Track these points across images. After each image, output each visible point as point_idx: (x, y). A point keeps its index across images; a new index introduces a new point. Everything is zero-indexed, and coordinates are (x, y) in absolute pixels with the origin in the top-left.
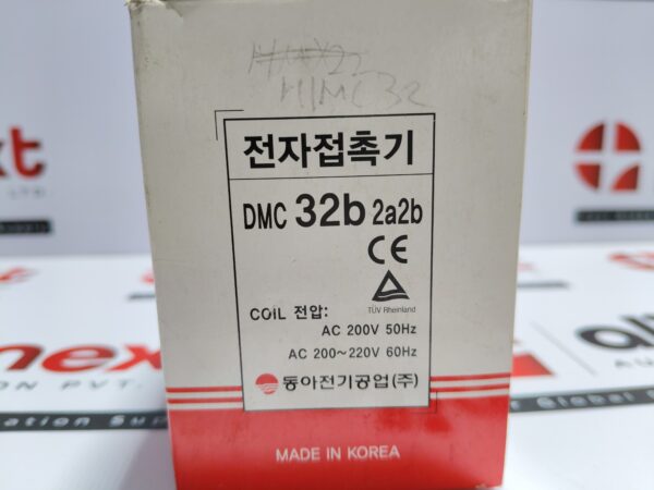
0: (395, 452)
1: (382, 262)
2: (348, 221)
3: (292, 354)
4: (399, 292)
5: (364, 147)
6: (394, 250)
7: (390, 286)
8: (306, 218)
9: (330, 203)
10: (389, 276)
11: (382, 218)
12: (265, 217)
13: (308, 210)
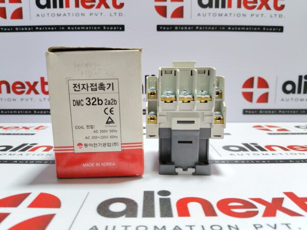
0: (114, 164)
1: (107, 114)
2: (99, 104)
3: (86, 138)
4: (112, 122)
5: (102, 86)
6: (111, 111)
7: (110, 120)
8: (88, 103)
9: (94, 100)
10: (110, 118)
11: (107, 103)
12: (78, 103)
13: (89, 101)
